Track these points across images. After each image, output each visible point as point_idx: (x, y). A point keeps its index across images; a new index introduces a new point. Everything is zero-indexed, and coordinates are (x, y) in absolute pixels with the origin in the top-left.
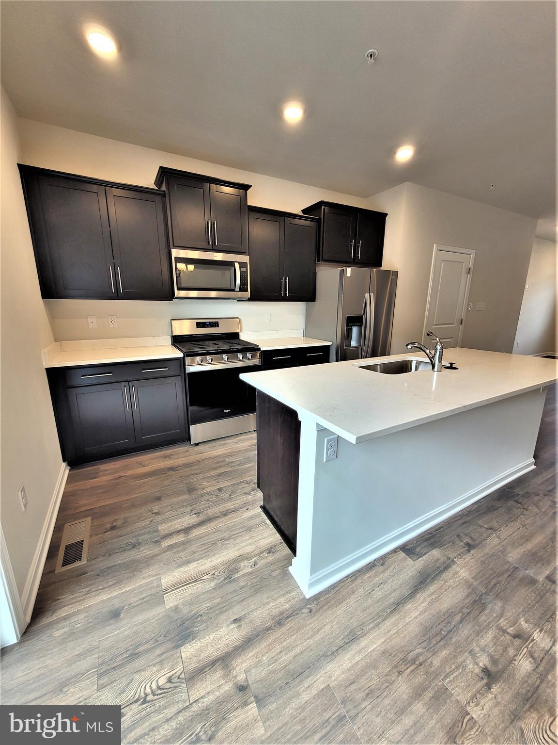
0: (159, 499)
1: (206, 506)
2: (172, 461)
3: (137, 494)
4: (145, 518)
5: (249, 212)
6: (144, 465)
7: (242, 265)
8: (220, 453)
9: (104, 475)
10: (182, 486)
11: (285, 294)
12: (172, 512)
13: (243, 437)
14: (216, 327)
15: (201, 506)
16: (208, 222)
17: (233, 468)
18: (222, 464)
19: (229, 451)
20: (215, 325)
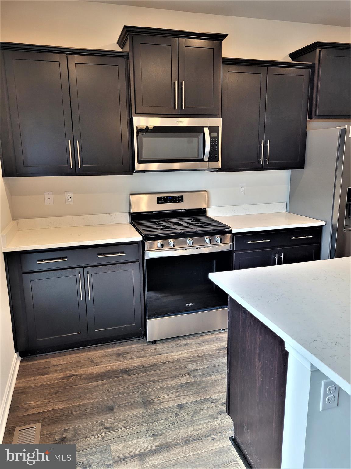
0: (111, 409)
1: (164, 426)
2: (127, 362)
3: (88, 399)
4: (96, 432)
5: (224, 66)
6: (96, 363)
7: (213, 130)
8: (180, 356)
9: (55, 371)
10: (136, 396)
11: (265, 161)
12: (125, 429)
13: (207, 337)
14: (179, 202)
15: (159, 426)
16: (174, 83)
17: (197, 379)
18: (183, 372)
19: (191, 354)
20: (179, 199)
